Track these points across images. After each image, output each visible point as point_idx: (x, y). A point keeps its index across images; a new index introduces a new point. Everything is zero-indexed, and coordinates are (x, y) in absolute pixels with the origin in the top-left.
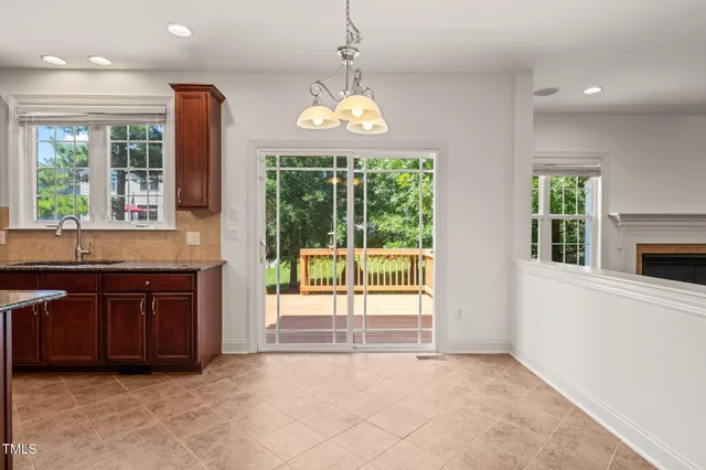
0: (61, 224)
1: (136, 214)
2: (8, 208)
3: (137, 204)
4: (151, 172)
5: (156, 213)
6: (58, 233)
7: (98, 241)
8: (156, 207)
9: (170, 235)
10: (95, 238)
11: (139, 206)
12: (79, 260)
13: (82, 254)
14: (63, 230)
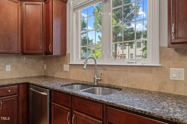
0: (86, 61)
1: (120, 57)
2: (70, 53)
3: (120, 54)
4: (124, 43)
5: (125, 56)
6: (85, 67)
7: (106, 72)
8: (125, 54)
9: (154, 70)
10: (104, 70)
11: (120, 55)
12: (96, 84)
13: (98, 80)
14: (87, 65)
